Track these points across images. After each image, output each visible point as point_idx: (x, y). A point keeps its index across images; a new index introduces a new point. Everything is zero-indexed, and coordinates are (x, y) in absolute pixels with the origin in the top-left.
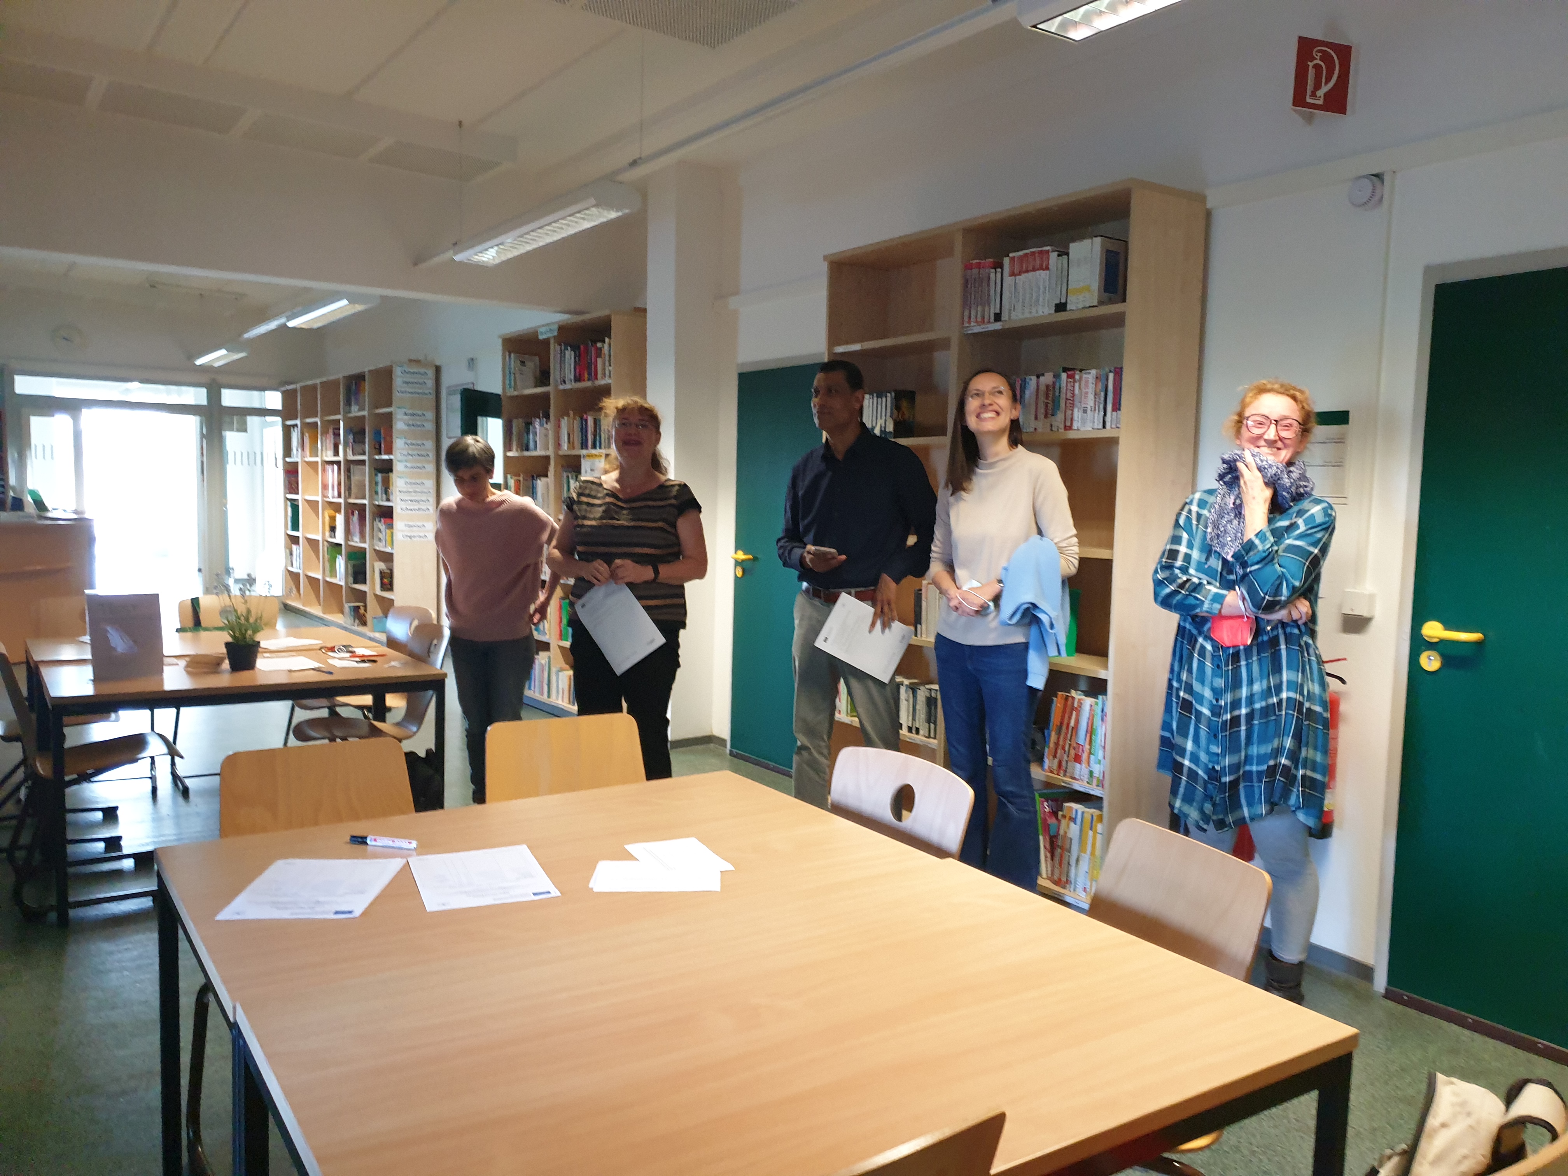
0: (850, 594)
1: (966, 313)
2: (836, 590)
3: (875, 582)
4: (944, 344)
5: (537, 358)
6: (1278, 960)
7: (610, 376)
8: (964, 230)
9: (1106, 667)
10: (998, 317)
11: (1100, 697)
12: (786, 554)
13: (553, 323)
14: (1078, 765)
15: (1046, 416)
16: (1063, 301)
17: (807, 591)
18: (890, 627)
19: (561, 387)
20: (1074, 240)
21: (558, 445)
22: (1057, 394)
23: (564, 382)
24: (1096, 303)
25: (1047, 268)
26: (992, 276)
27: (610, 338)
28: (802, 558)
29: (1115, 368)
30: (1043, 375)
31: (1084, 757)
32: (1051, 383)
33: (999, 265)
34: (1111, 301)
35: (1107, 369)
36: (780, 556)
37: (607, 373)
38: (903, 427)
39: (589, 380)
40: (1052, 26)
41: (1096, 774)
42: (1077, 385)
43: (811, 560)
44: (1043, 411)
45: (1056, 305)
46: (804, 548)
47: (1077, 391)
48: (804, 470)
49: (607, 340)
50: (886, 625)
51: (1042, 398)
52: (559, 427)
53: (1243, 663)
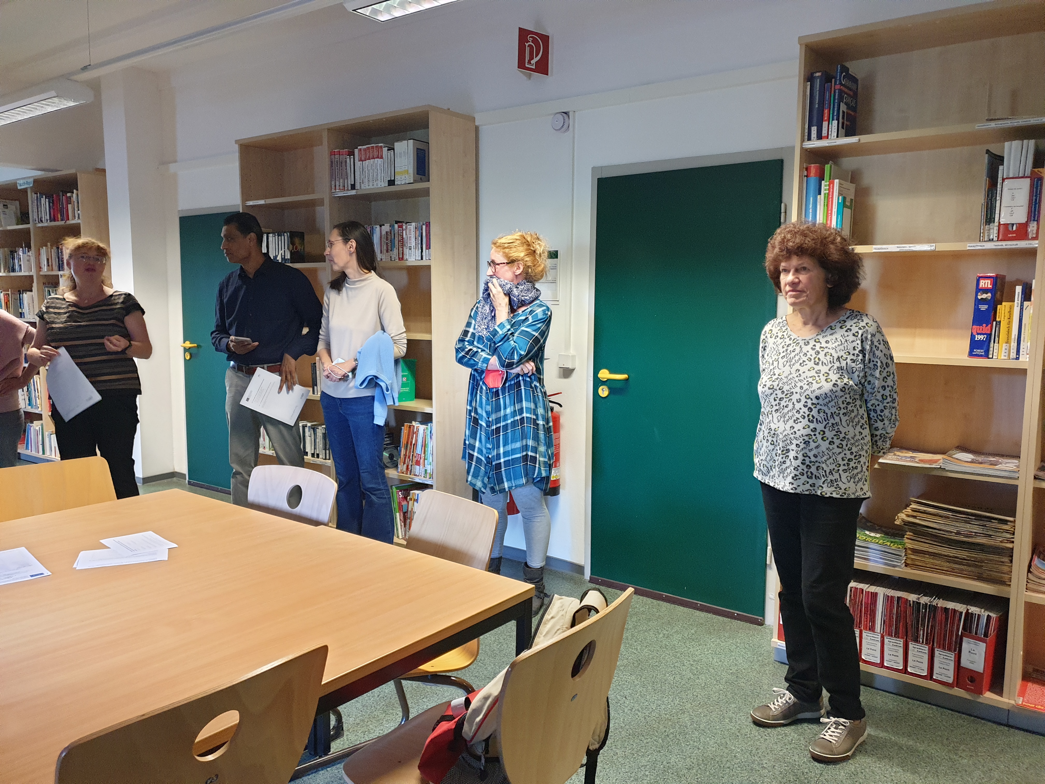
0: (263, 368)
1: (333, 183)
2: (254, 366)
3: (281, 359)
4: (321, 202)
5: (17, 203)
6: (531, 568)
7: (79, 218)
8: (328, 129)
9: (431, 405)
10: (353, 187)
11: (429, 424)
12: (217, 342)
13: (29, 177)
14: (418, 467)
15: (387, 251)
16: (393, 179)
17: (233, 367)
18: (292, 389)
19: (40, 225)
20: (397, 141)
21: (39, 268)
22: (393, 237)
23: (42, 221)
24: (412, 182)
25: (382, 158)
26: (348, 160)
27: (77, 190)
28: (228, 345)
29: (426, 223)
30: (384, 225)
31: (422, 461)
32: (389, 230)
33: (351, 154)
34: (421, 180)
35: (421, 223)
36: (214, 344)
37: (77, 216)
38: (297, 256)
39: (62, 220)
40: (367, 11)
41: (429, 471)
42: (404, 232)
43: (233, 346)
44: (385, 248)
45: (389, 181)
46: (229, 338)
47: (404, 236)
48: (227, 286)
49: (75, 191)
50: (290, 388)
51: (384, 240)
52: (39, 254)
53: (501, 397)
